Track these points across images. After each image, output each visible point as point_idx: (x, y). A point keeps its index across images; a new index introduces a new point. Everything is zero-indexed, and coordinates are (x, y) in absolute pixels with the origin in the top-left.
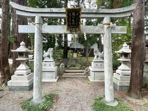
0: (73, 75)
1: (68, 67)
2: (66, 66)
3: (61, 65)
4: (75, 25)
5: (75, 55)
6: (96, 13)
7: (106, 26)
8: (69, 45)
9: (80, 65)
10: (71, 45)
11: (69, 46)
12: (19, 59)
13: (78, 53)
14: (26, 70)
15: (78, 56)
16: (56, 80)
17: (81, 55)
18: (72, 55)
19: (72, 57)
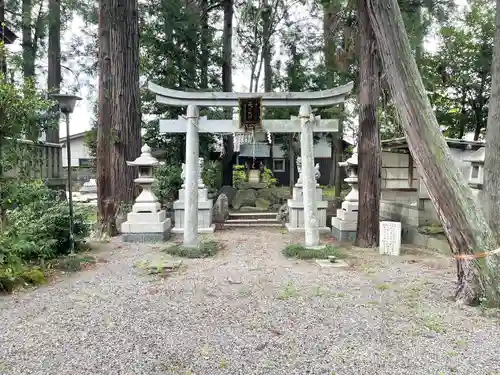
0: (250, 223)
1: (236, 207)
2: (230, 206)
3: (220, 197)
4: (253, 119)
5: (254, 176)
6: (287, 100)
7: (303, 121)
8: (236, 149)
9: (268, 203)
10: (242, 147)
11: (238, 150)
12: (141, 179)
13: (262, 172)
14: (155, 202)
15: (261, 177)
16: (212, 229)
17: (274, 180)
18: (247, 177)
19: (247, 181)
